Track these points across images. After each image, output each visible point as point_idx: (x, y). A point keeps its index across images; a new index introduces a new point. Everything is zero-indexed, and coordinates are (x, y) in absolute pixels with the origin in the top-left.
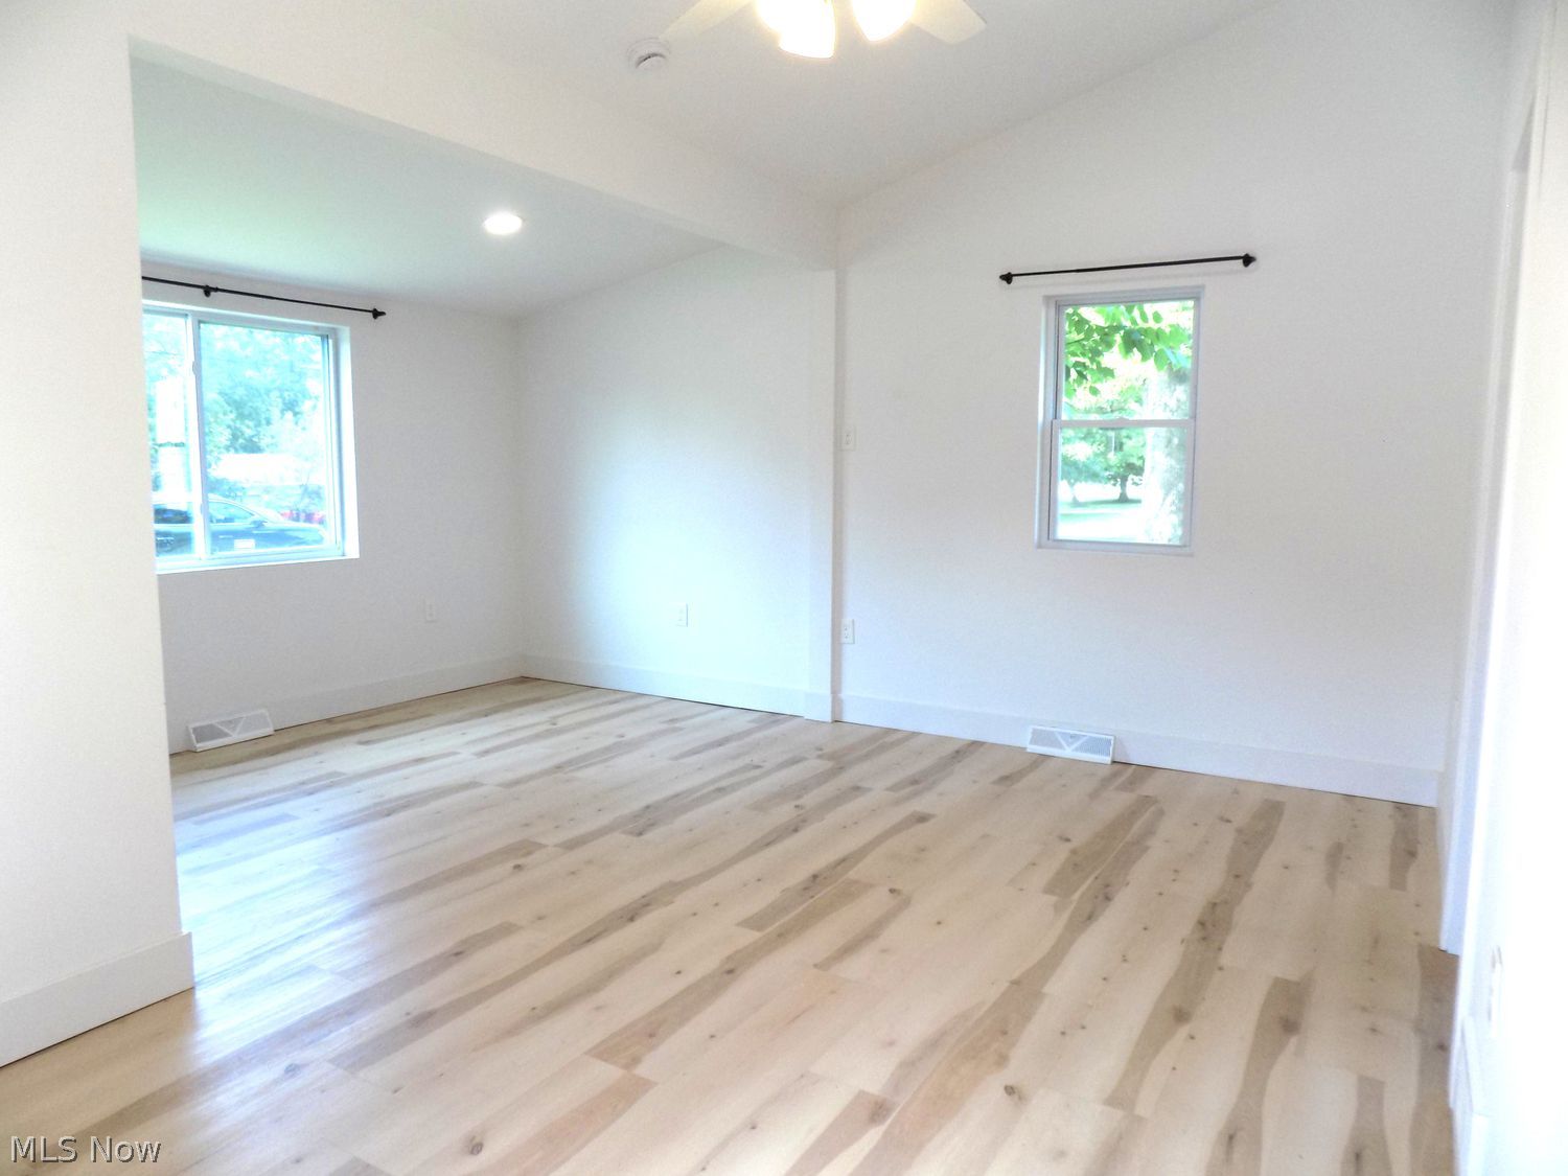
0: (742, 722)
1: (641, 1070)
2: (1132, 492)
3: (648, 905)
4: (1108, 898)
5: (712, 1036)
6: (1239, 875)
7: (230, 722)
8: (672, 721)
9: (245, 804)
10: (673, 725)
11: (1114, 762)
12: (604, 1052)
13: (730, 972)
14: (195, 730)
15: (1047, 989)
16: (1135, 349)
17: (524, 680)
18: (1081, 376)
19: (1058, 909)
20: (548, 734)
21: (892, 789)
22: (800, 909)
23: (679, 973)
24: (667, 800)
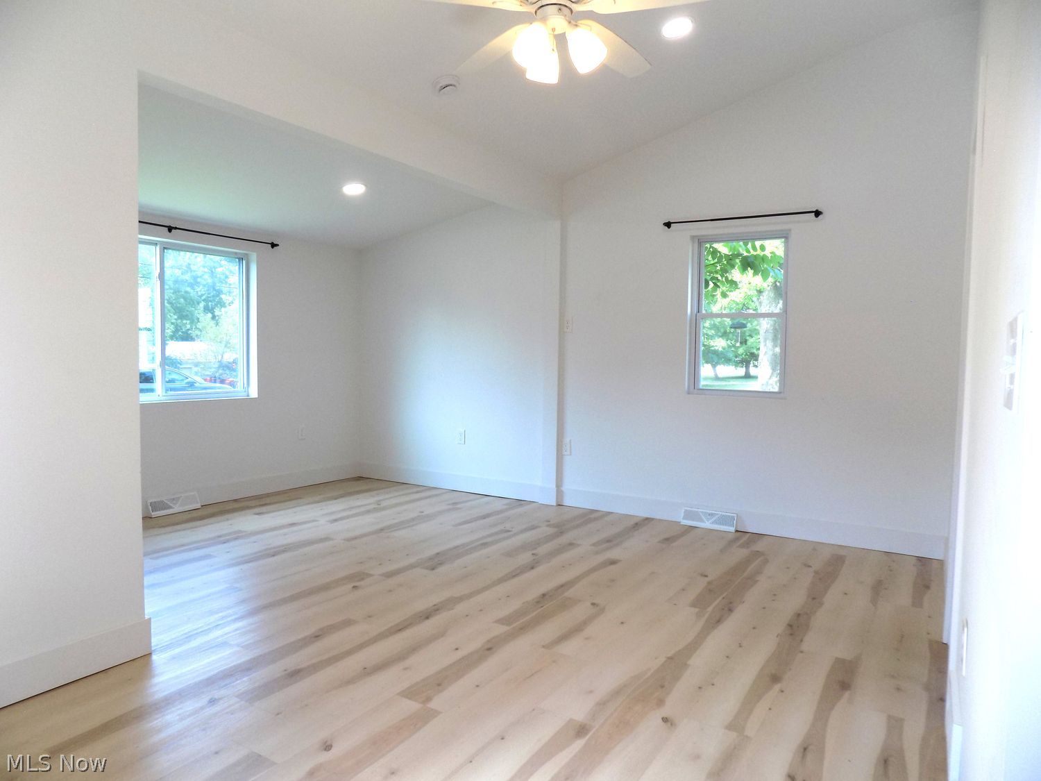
0: (499, 505)
1: (433, 705)
2: (753, 371)
3: (438, 610)
4: (731, 610)
5: (477, 686)
6: (815, 598)
7: (174, 499)
8: (454, 504)
9: (182, 549)
10: (454, 506)
11: (737, 531)
12: (409, 693)
13: (489, 649)
14: (151, 503)
15: (690, 662)
16: (749, 268)
17: (360, 478)
18: (716, 285)
19: (699, 616)
20: (375, 510)
21: (594, 545)
22: (535, 613)
23: (457, 649)
24: (451, 549)
